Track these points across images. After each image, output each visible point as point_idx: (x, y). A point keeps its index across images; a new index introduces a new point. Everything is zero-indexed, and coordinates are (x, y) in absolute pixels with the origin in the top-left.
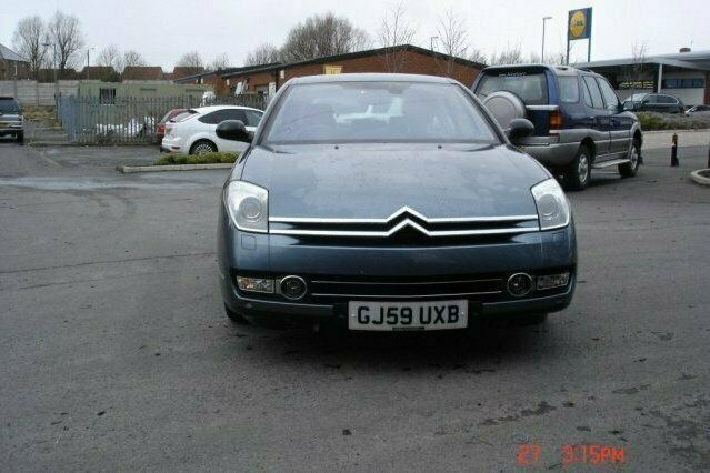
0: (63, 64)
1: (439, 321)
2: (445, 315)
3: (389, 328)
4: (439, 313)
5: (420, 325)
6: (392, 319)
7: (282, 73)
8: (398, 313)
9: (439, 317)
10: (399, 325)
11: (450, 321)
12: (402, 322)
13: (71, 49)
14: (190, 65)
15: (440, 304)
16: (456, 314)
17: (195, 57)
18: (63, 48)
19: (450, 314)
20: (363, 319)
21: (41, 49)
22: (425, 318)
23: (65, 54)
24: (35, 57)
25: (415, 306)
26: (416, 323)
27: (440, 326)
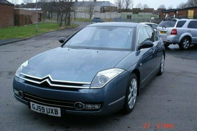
0: (127, 8)
1: (52, 113)
2: (54, 111)
3: (39, 112)
4: (52, 111)
5: (47, 113)
6: (40, 110)
7: (177, 12)
8: (41, 108)
9: (52, 112)
10: (41, 112)
11: (55, 114)
12: (42, 111)
13: (129, 3)
14: (162, 8)
15: (52, 108)
16: (57, 112)
17: (163, 6)
18: (127, 3)
19: (55, 112)
20: (34, 108)
21: (121, 4)
22: (48, 111)
23: (128, 5)
24: (120, 6)
25: (45, 107)
26: (46, 112)
27: (52, 114)
